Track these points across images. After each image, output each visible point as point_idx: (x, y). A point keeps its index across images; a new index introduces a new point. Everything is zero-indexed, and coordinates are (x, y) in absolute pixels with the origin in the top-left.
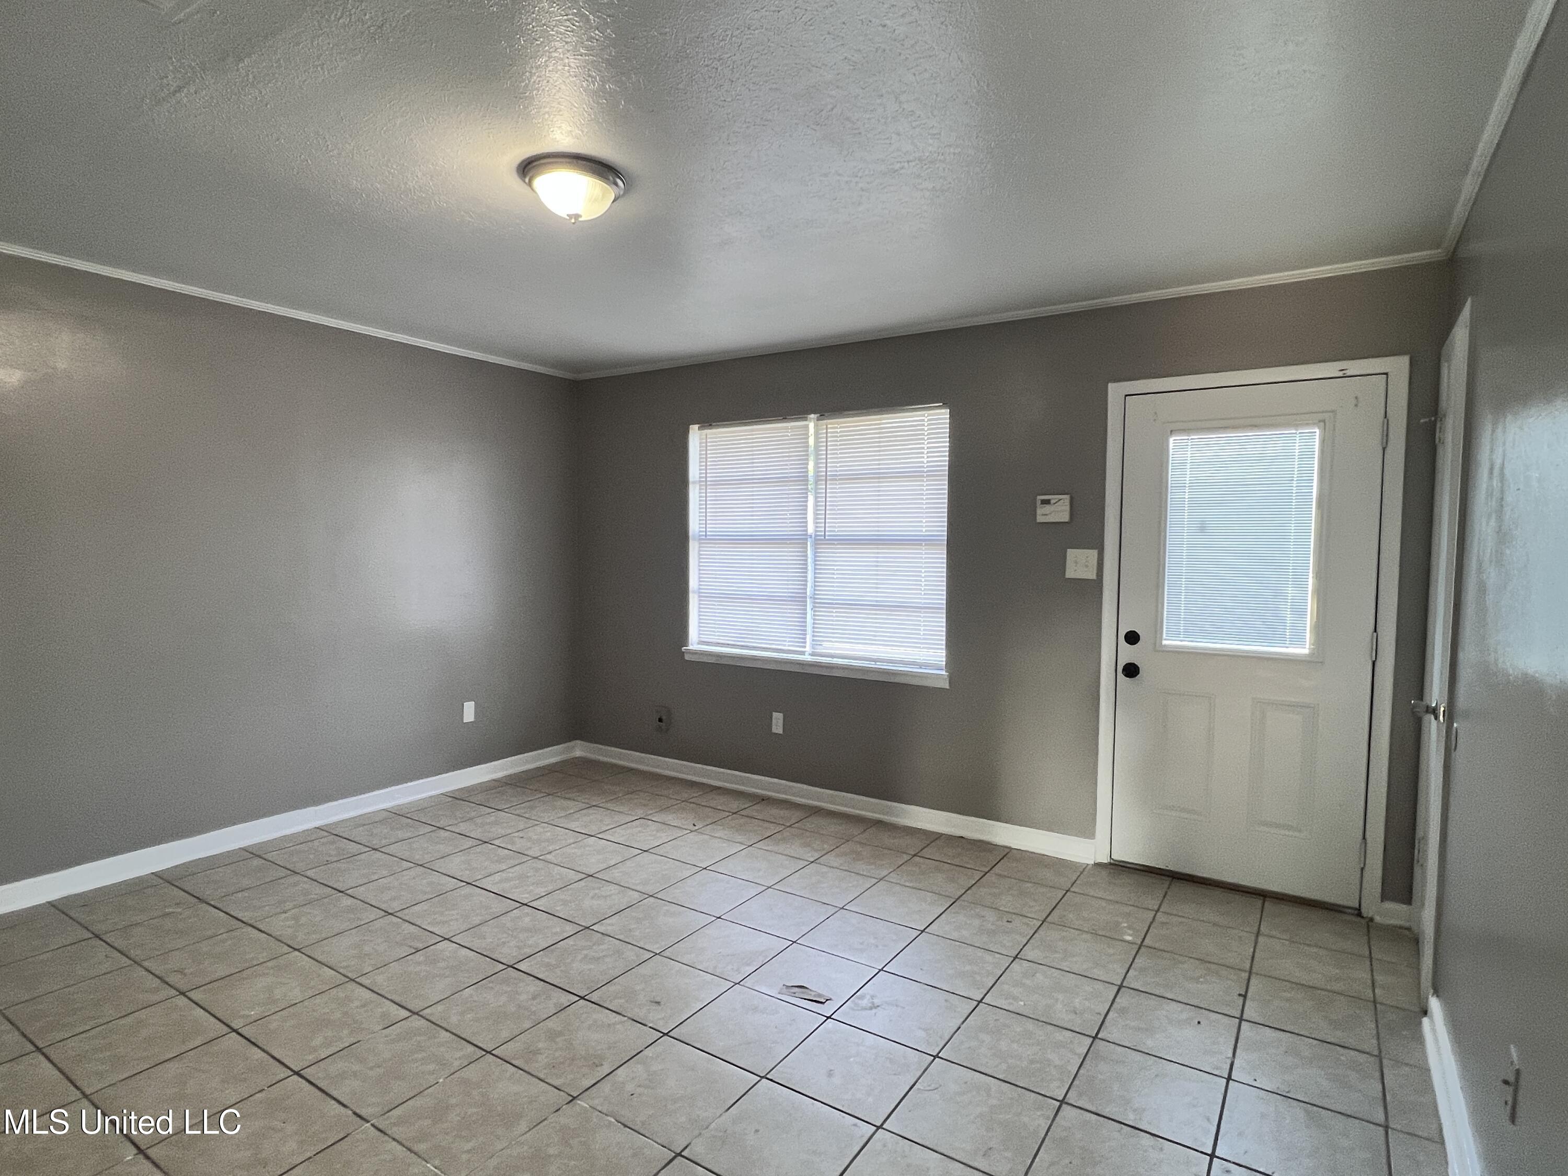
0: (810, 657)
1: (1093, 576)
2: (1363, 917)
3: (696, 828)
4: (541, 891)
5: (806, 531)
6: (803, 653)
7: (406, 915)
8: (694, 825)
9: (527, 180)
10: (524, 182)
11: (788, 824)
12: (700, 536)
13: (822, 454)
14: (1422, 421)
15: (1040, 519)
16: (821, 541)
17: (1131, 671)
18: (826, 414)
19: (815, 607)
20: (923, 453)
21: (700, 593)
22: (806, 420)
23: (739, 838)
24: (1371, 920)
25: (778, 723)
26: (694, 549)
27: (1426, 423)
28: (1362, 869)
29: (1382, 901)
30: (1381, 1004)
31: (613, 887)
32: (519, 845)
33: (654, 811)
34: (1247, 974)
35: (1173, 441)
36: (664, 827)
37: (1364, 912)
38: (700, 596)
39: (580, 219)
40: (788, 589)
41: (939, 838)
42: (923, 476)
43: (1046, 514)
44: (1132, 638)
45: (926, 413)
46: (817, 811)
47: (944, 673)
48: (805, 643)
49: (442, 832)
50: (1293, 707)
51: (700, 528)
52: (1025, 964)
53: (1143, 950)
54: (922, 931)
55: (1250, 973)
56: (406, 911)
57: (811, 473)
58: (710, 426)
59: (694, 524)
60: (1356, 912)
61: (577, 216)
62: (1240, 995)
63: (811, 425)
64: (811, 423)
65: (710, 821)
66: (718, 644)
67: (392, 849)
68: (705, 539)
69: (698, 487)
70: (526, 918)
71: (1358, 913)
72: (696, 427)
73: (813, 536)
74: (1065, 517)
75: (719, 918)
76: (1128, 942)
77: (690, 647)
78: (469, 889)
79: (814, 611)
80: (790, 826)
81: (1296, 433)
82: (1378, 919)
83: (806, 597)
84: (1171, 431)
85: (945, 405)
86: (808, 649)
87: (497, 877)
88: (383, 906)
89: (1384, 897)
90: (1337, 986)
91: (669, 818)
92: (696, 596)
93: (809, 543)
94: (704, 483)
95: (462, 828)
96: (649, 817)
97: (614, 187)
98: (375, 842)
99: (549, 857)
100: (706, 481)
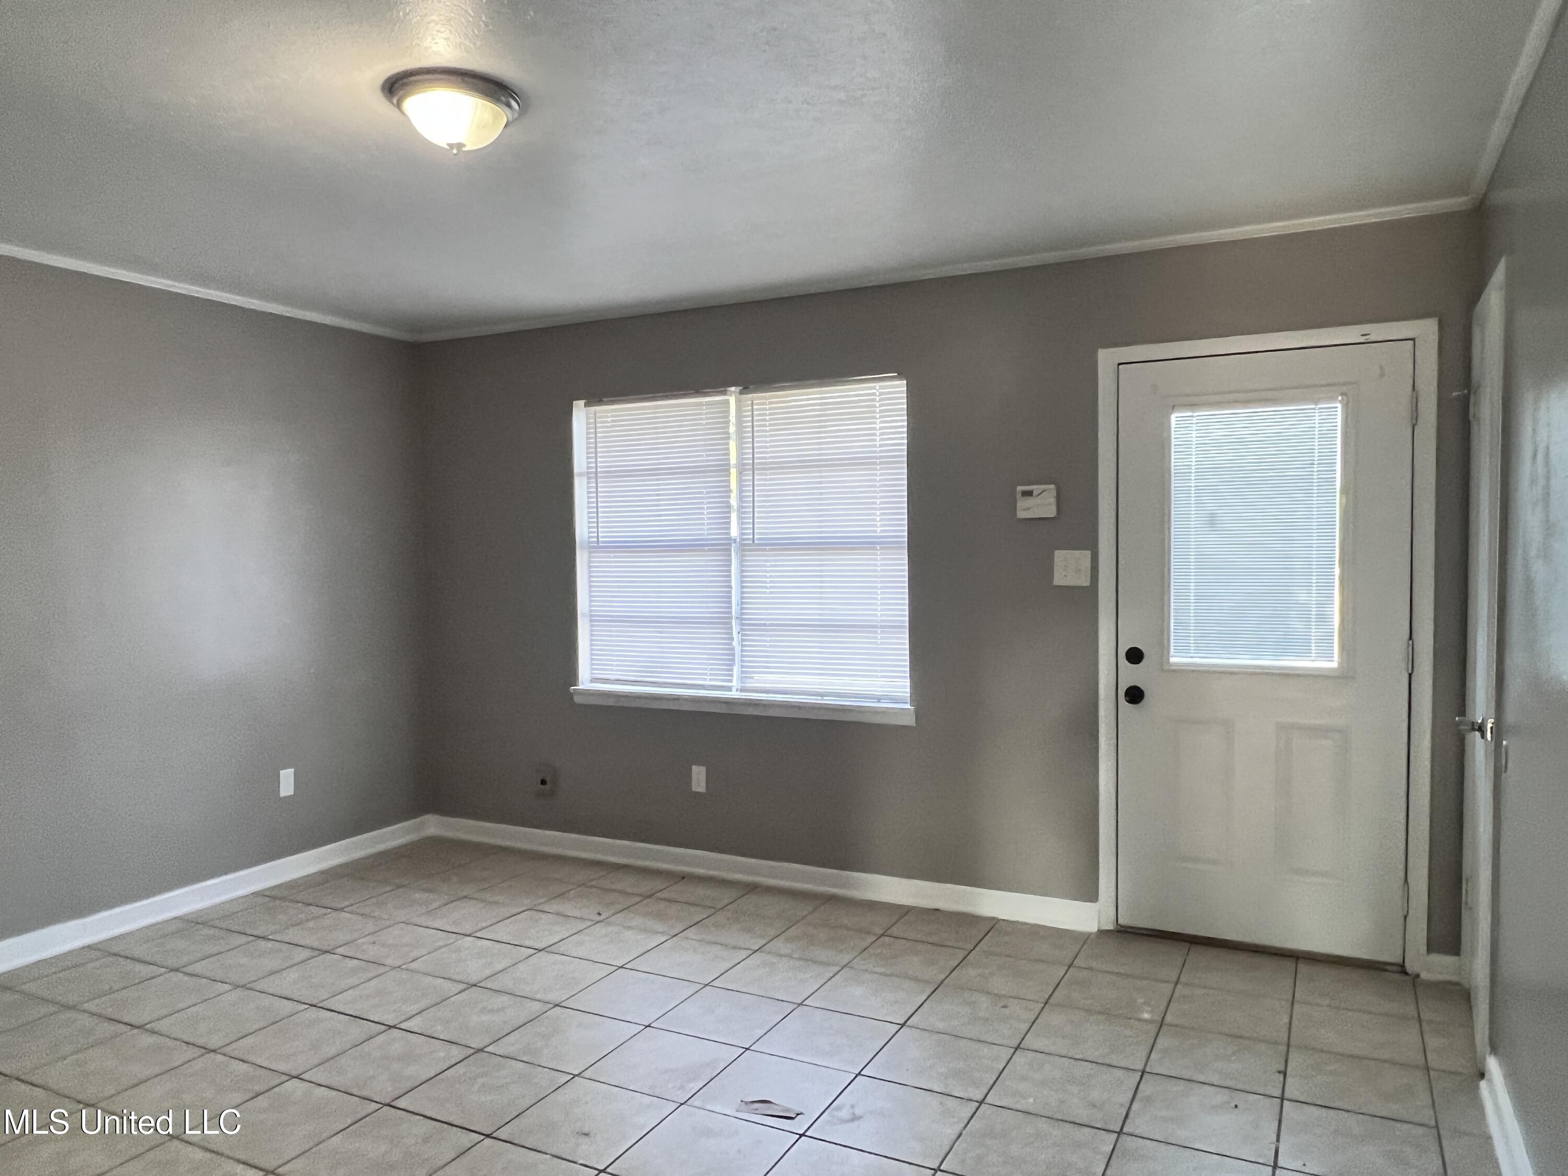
0: (739, 693)
1: (1085, 581)
2: (1407, 974)
3: (602, 918)
4: (413, 1008)
5: (729, 534)
6: (729, 689)
7: (237, 1049)
8: (599, 914)
9: (395, 101)
10: (393, 104)
11: (719, 906)
12: (590, 542)
13: (747, 437)
14: (1454, 394)
15: (1021, 514)
16: (747, 546)
17: (1135, 695)
18: (751, 387)
19: (742, 630)
20: (874, 435)
21: (591, 616)
22: (725, 394)
23: (660, 927)
24: (1418, 976)
25: (699, 778)
26: (582, 559)
27: (1458, 395)
28: (1405, 917)
29: (1428, 954)
30: (1434, 1070)
31: (505, 998)
32: (373, 952)
33: (543, 900)
34: (1285, 1048)
35: (1174, 418)
36: (560, 919)
37: (1409, 967)
38: (591, 621)
39: (464, 149)
40: (707, 608)
41: (908, 912)
42: (875, 463)
43: (1028, 509)
44: (1135, 656)
45: (877, 385)
46: (752, 888)
47: (908, 706)
48: (732, 675)
49: (262, 943)
50: (1323, 731)
51: (590, 532)
52: (1031, 1055)
53: (1164, 1028)
54: (903, 1025)
55: (1288, 1046)
56: (234, 1046)
57: (733, 460)
58: (600, 402)
59: (582, 528)
60: (1399, 969)
61: (460, 146)
62: (1279, 1072)
63: (732, 400)
64: (732, 397)
65: (620, 907)
66: (618, 681)
67: (198, 968)
68: (596, 547)
69: (585, 479)
70: (396, 1042)
71: (1402, 969)
72: (581, 403)
73: (738, 540)
74: (1051, 512)
75: (649, 1026)
76: (1145, 1021)
77: (580, 687)
78: (313, 1013)
79: (743, 635)
80: (722, 908)
81: (1314, 409)
82: (1424, 975)
83: (731, 618)
84: (1174, 406)
85: (901, 375)
86: (735, 683)
87: (348, 995)
88: (201, 1042)
89: (1430, 949)
90: (1386, 1055)
91: (567, 908)
92: (587, 620)
93: (733, 549)
94: (593, 475)
95: (292, 935)
96: (539, 908)
97: (507, 110)
98: (172, 962)
99: (414, 965)
100: (596, 472)
